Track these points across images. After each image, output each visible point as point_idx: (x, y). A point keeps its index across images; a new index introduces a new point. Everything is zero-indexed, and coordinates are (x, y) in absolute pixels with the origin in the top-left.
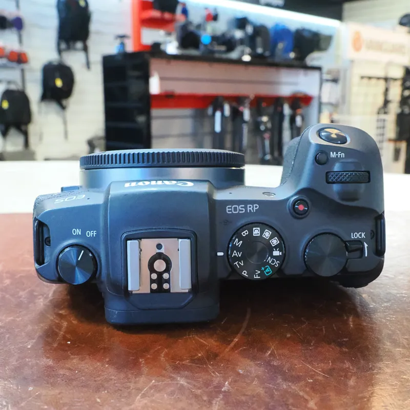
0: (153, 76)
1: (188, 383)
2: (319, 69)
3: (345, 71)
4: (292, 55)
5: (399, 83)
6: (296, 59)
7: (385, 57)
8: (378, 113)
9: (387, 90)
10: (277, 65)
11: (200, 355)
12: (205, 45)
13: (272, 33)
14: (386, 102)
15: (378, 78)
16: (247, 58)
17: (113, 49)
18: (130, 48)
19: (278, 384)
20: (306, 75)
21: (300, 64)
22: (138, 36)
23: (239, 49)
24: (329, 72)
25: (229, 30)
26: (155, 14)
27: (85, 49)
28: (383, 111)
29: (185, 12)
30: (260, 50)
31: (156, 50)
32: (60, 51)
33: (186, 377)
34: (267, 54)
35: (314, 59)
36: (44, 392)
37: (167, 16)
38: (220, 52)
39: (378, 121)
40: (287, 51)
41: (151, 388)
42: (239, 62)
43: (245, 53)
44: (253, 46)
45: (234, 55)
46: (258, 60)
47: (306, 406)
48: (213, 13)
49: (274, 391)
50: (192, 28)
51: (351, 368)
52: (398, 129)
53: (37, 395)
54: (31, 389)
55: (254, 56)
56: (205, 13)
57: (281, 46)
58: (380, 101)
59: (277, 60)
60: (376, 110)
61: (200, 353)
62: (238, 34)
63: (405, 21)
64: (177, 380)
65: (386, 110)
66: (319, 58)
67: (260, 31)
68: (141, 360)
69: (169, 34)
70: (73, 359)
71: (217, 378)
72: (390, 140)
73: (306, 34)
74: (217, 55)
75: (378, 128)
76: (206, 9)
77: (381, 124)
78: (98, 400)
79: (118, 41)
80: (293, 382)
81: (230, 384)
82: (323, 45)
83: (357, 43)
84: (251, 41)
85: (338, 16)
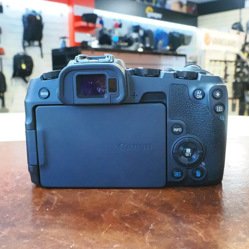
2: (184, 56)
4: (168, 48)
5: (233, 64)
6: (171, 50)
7: (224, 49)
9: (226, 68)
10: (159, 54)
11: (135, 212)
12: (115, 43)
13: (155, 35)
14: (226, 75)
15: (221, 61)
16: (140, 50)
17: (58, 45)
18: (68, 45)
19: (180, 225)
20: (177, 59)
21: (173, 53)
22: (73, 37)
23: (135, 44)
24: (190, 58)
25: (129, 33)
26: (84, 24)
27: (40, 45)
29: (101, 22)
30: (148, 45)
31: (84, 46)
32: (24, 47)
34: (152, 47)
35: (181, 50)
37: (91, 25)
38: (124, 46)
40: (164, 45)
42: (136, 52)
43: (139, 46)
44: (144, 43)
45: (132, 48)
46: (148, 51)
47: (197, 235)
48: (119, 23)
49: (179, 228)
50: (106, 32)
52: (234, 92)
55: (145, 48)
56: (114, 23)
57: (161, 42)
58: (222, 75)
59: (159, 51)
61: (135, 211)
62: (135, 36)
63: (235, 26)
65: (226, 80)
66: (184, 50)
67: (148, 33)
68: (102, 215)
69: (93, 36)
71: (146, 223)
72: (229, 98)
73: (175, 35)
74: (122, 48)
76: (115, 20)
79: (62, 40)
81: (153, 225)
82: (186, 41)
83: (207, 40)
84: (142, 39)
85: (195, 24)
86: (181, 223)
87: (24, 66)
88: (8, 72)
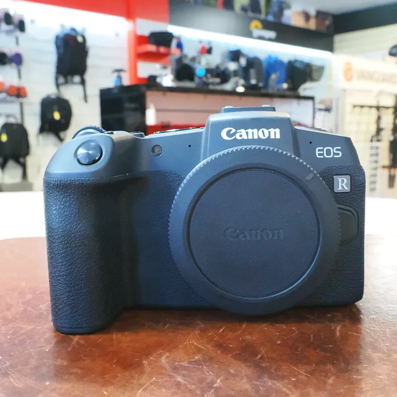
0: (149, 108)
1: (184, 380)
2: (312, 98)
3: (338, 99)
4: (285, 86)
5: (391, 111)
6: (289, 89)
7: (376, 87)
8: (372, 141)
9: (379, 118)
10: (271, 96)
11: (197, 358)
12: (200, 78)
13: (265, 65)
14: (379, 130)
15: (370, 107)
16: (241, 89)
17: (110, 83)
18: (126, 82)
20: (299, 104)
21: (293, 94)
22: (134, 69)
23: (233, 80)
24: (322, 102)
25: (223, 63)
26: (152, 48)
27: (83, 82)
28: (375, 139)
29: (180, 46)
30: (253, 82)
31: (152, 83)
32: (58, 85)
33: (183, 375)
34: (261, 85)
35: (306, 89)
36: (59, 386)
37: (162, 50)
38: (213, 84)
39: (372, 148)
40: (280, 82)
41: (151, 384)
42: (233, 93)
43: (239, 84)
44: (246, 78)
45: (228, 87)
46: (252, 91)
48: (207, 47)
50: (187, 61)
51: (332, 369)
52: (392, 156)
53: (53, 389)
54: (47, 383)
55: (248, 87)
56: (199, 47)
57: (274, 77)
58: (373, 129)
59: (270, 91)
60: (369, 138)
61: (197, 356)
62: (232, 66)
63: (394, 51)
64: (174, 378)
65: (379, 138)
66: (311, 89)
67: (253, 63)
68: (144, 362)
69: (165, 68)
70: (85, 360)
71: (210, 376)
72: (384, 167)
73: (298, 65)
74: (211, 87)
75: (371, 155)
77: (374, 151)
78: (105, 393)
79: (116, 74)
80: (278, 380)
81: (221, 381)
82: (315, 75)
83: (348, 73)
84: (245, 72)
85: (330, 48)
86: (266, 379)
87: (57, 116)
88: (32, 124)
